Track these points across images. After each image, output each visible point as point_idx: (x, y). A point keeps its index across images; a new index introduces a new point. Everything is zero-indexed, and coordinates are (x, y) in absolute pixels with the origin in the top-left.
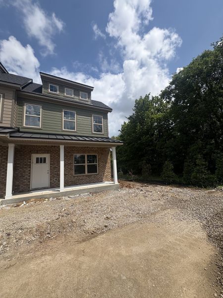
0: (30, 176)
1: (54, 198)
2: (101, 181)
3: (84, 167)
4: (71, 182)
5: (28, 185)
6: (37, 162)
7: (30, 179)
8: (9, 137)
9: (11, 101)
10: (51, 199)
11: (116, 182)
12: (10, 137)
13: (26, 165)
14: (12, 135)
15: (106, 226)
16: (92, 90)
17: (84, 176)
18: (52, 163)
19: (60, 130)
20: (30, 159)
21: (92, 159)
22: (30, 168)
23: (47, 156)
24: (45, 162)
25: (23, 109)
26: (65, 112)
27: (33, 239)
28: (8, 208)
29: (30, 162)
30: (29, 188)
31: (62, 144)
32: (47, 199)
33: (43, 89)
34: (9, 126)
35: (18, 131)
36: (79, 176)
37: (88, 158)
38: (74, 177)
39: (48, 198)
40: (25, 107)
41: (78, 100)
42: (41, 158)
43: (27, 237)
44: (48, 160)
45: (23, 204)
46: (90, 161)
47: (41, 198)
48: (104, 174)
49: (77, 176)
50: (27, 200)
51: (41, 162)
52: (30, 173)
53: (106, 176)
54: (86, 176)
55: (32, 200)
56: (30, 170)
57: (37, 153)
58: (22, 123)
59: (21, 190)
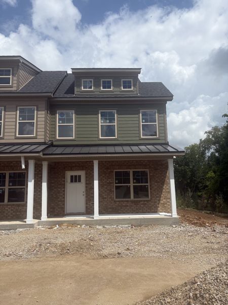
0: (64, 198)
1: (86, 225)
2: (155, 212)
3: (129, 188)
4: (110, 208)
5: (63, 209)
6: (72, 181)
7: (64, 201)
8: (42, 156)
9: (43, 112)
10: (83, 226)
11: (175, 214)
12: (44, 154)
13: (60, 185)
14: (45, 153)
15: (119, 253)
16: (139, 73)
17: (128, 201)
18: (88, 182)
19: (96, 139)
20: (65, 178)
21: (140, 177)
22: (64, 188)
23: (82, 173)
24: (80, 181)
25: (55, 118)
26: (101, 113)
27: (56, 251)
28: (43, 229)
29: (64, 181)
30: (64, 211)
31: (96, 158)
32: (79, 226)
33: (75, 88)
34: (43, 141)
35: (52, 145)
36: (122, 201)
37: (134, 175)
38: (115, 201)
39: (81, 225)
40: (58, 115)
41: (119, 93)
42: (76, 176)
43: (52, 249)
44: (83, 179)
45: (56, 228)
46: (137, 180)
47: (74, 224)
48: (159, 200)
49: (119, 201)
50: (60, 224)
51: (76, 181)
52: (64, 194)
53: (164, 204)
54: (132, 202)
55: (64, 225)
56: (64, 191)
57: (71, 170)
58: (55, 135)
59: (56, 213)
